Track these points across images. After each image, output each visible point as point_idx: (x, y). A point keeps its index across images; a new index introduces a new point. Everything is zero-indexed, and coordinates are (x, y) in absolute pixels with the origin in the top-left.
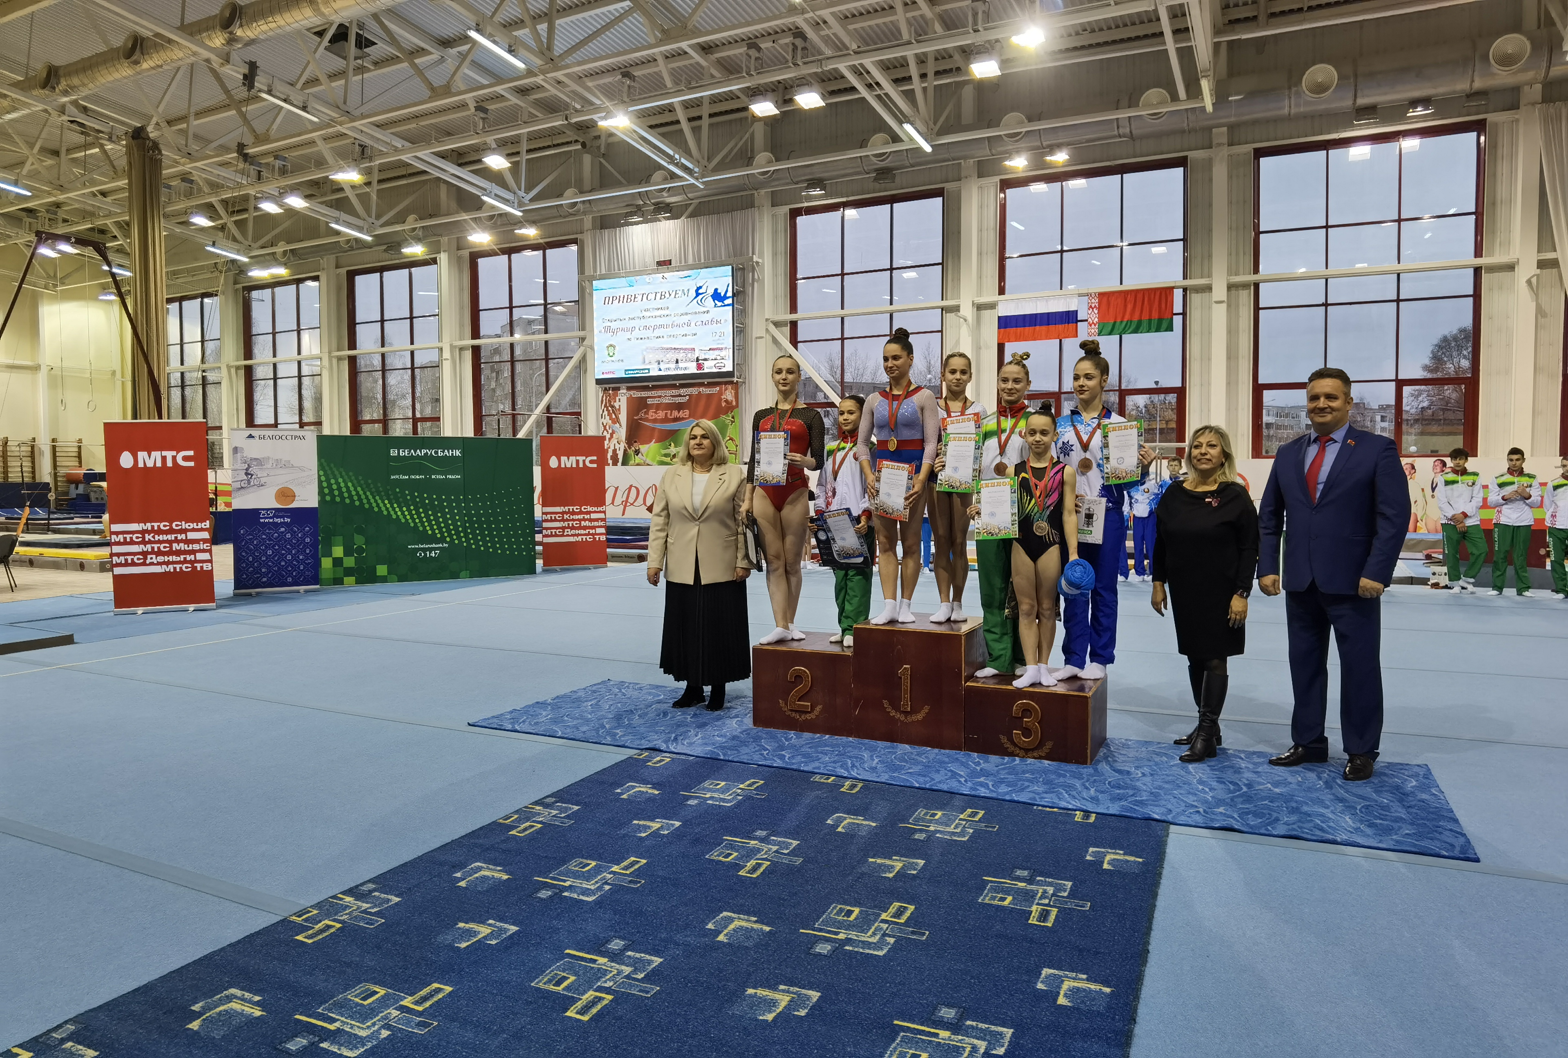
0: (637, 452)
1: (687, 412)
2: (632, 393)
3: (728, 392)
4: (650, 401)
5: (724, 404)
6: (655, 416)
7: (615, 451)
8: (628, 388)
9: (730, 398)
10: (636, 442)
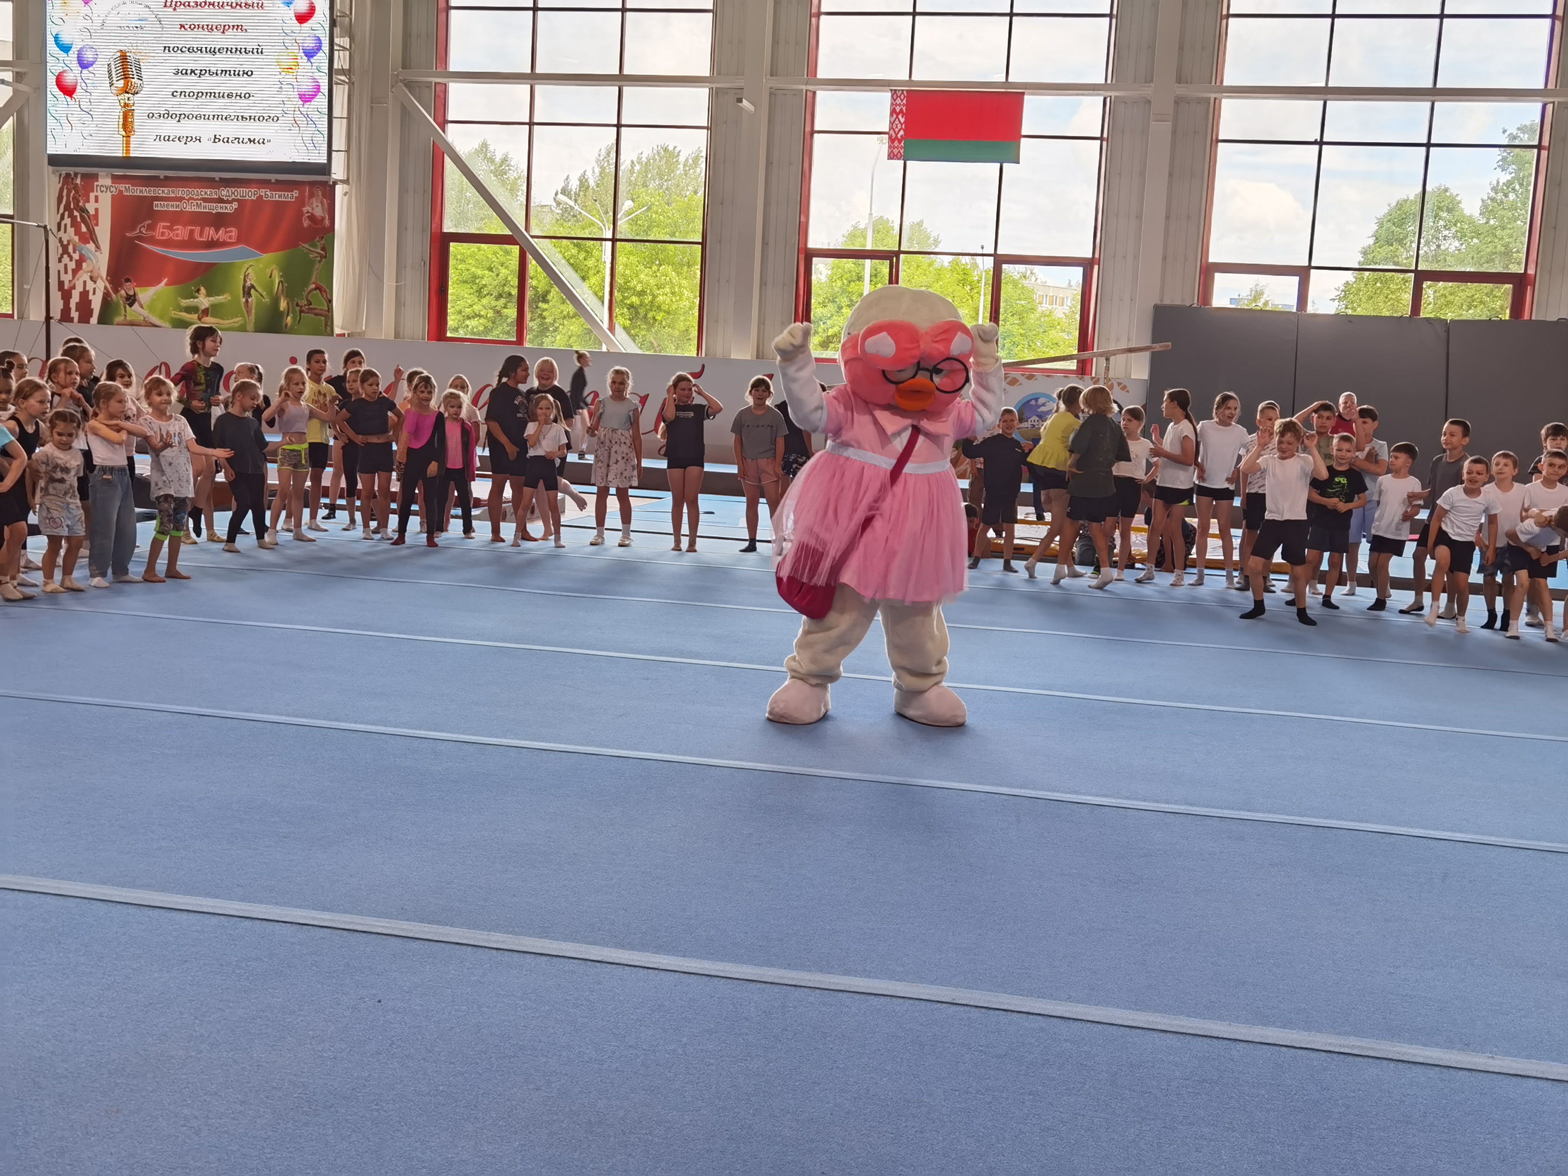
0: (131, 300)
1: (234, 232)
2: (122, 187)
3: (315, 202)
4: (158, 206)
5: (306, 223)
6: (168, 235)
7: (84, 294)
8: (116, 179)
9: (319, 212)
10: (128, 280)
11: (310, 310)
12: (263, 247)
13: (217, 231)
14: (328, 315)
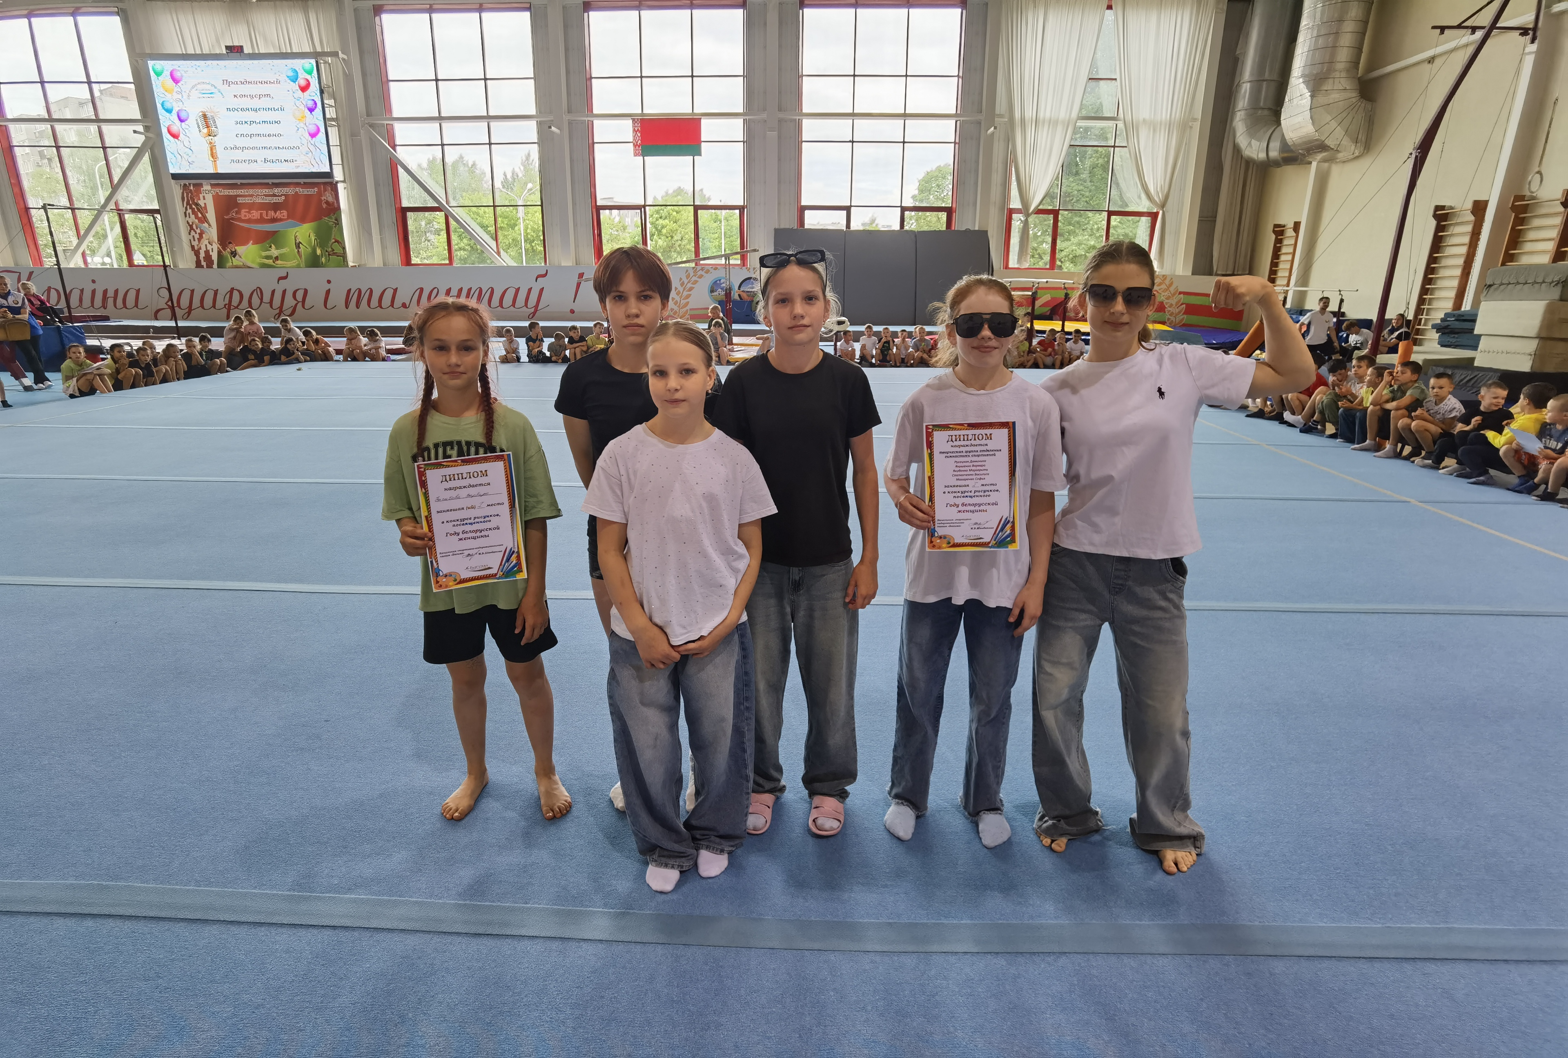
0: (234, 254)
1: (285, 213)
2: (217, 190)
3: (327, 194)
4: (240, 200)
5: (324, 206)
6: (248, 216)
7: (207, 252)
8: (212, 185)
9: (331, 199)
10: (230, 243)
11: (335, 254)
12: (303, 220)
13: (276, 213)
14: (344, 255)
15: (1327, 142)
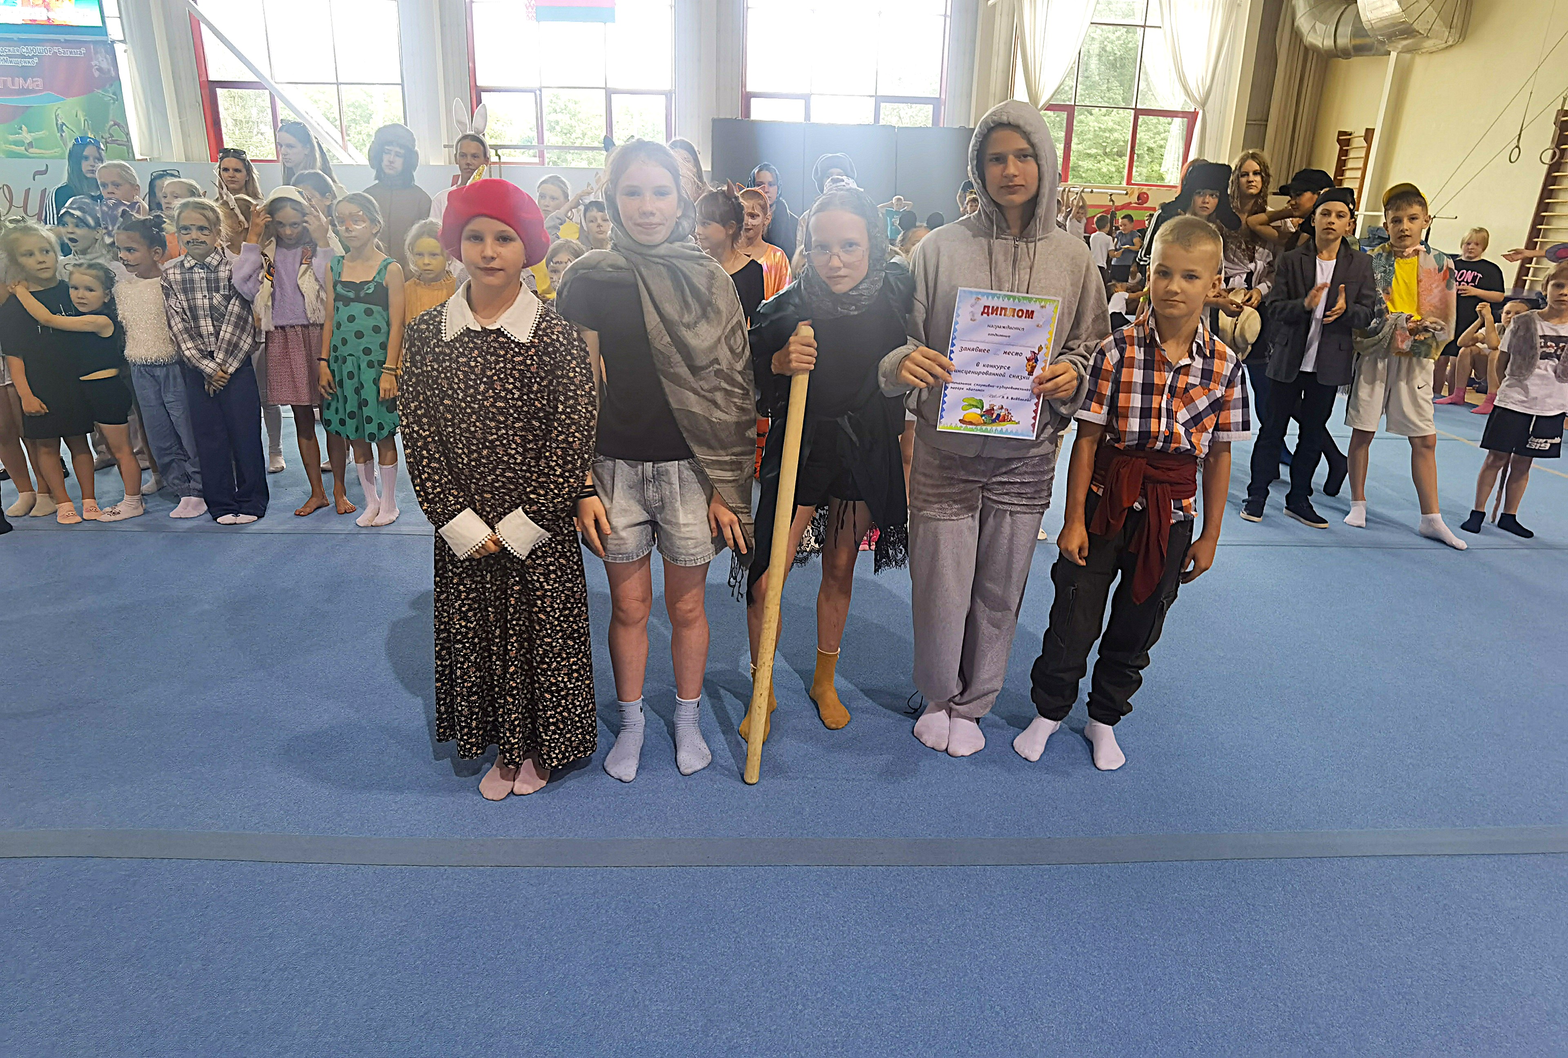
1: (39, 81)
3: (101, 57)
11: (112, 140)
12: (66, 92)
13: (26, 81)
14: (128, 145)
15: (1415, 26)
